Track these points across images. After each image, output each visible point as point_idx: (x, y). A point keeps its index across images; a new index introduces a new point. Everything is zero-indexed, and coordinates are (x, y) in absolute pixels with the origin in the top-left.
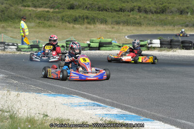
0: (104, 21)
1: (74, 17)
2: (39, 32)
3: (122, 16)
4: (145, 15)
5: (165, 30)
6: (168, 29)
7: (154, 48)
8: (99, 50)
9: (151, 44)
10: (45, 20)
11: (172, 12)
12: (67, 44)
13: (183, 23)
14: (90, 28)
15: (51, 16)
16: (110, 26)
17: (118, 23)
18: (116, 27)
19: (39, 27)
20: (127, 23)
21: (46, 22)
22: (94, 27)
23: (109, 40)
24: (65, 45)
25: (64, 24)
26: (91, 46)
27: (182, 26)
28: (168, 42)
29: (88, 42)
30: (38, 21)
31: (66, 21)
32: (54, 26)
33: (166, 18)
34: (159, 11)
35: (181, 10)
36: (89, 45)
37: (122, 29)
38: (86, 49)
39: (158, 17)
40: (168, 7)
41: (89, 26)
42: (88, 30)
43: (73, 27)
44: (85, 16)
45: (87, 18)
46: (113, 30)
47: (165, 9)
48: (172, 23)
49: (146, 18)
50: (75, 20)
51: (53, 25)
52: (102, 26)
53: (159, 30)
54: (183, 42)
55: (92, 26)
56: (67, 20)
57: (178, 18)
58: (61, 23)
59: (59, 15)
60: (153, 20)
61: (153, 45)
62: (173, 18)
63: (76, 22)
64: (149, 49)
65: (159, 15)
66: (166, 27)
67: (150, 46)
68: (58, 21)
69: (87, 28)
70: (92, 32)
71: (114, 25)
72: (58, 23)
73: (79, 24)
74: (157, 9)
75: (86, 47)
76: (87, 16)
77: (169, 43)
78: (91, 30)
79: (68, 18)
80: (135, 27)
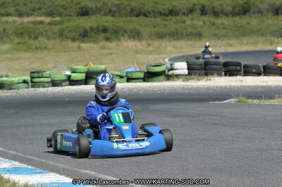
0: (136, 35)
1: (82, 30)
2: (16, 60)
3: (172, 24)
4: (212, 19)
5: (241, 44)
6: (247, 43)
7: (178, 76)
8: (86, 84)
9: (172, 69)
10: (30, 37)
11: (260, 12)
12: (32, 78)
13: (276, 31)
14: (109, 48)
15: (42, 31)
16: (144, 42)
17: (160, 36)
18: (156, 43)
19: (18, 50)
20: (175, 35)
21: (31, 41)
22: (117, 45)
23: (102, 67)
24: (28, 78)
25: (64, 43)
26: (72, 78)
27: (274, 36)
28: (201, 65)
29: (68, 73)
30: (16, 40)
31: (67, 38)
32: (46, 48)
33: (248, 23)
34: (237, 10)
35: (276, 7)
36: (69, 77)
37: (166, 47)
38: (64, 84)
39: (235, 21)
40: (253, 4)
41: (108, 44)
42: (104, 51)
43: (79, 48)
44: (101, 28)
45: (105, 30)
46: (151, 48)
47: (249, 6)
48: (258, 31)
49: (213, 24)
50: (85, 35)
51: (43, 46)
52: (131, 44)
53: (230, 45)
54: (225, 65)
55: (113, 44)
56: (70, 35)
57: (270, 21)
58: (57, 42)
59: (56, 29)
60: (224, 28)
61: (176, 72)
62: (263, 22)
63: (86, 38)
64: (169, 78)
65: (237, 18)
66: (245, 40)
67: (171, 72)
68: (54, 39)
69: (103, 48)
70: (111, 54)
71: (154, 40)
72: (53, 42)
73: (89, 41)
74: (234, 7)
75: (64, 81)
76: (104, 26)
77: (201, 67)
78: (110, 51)
79: (71, 31)
80: (190, 43)
